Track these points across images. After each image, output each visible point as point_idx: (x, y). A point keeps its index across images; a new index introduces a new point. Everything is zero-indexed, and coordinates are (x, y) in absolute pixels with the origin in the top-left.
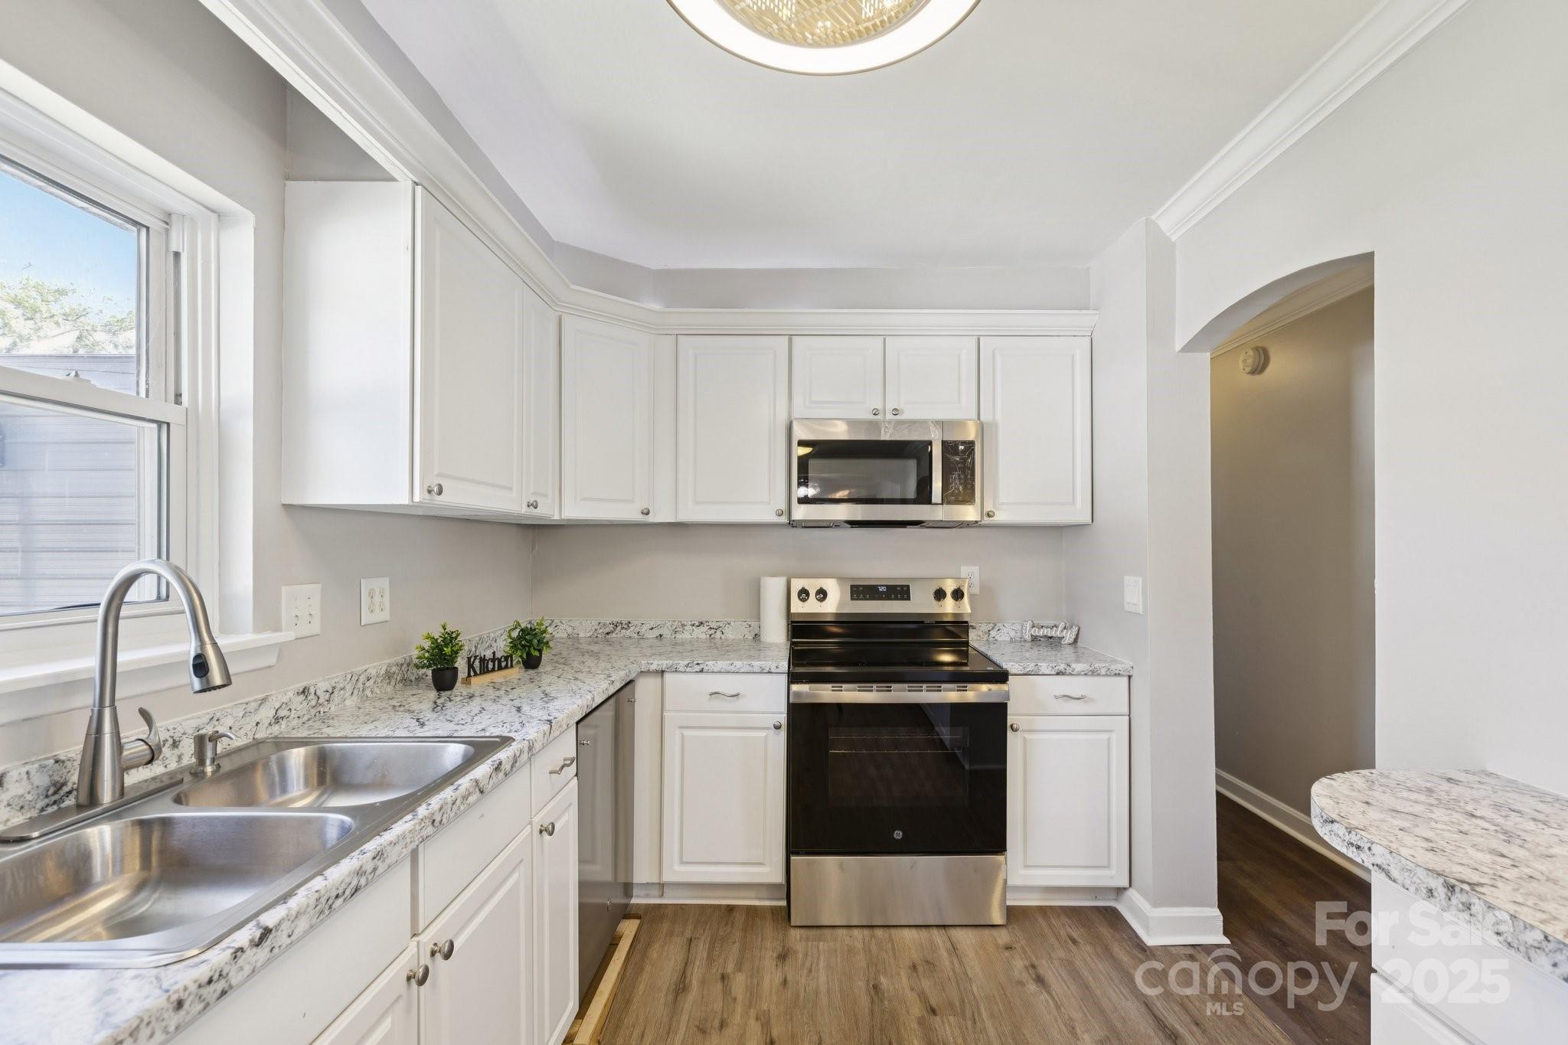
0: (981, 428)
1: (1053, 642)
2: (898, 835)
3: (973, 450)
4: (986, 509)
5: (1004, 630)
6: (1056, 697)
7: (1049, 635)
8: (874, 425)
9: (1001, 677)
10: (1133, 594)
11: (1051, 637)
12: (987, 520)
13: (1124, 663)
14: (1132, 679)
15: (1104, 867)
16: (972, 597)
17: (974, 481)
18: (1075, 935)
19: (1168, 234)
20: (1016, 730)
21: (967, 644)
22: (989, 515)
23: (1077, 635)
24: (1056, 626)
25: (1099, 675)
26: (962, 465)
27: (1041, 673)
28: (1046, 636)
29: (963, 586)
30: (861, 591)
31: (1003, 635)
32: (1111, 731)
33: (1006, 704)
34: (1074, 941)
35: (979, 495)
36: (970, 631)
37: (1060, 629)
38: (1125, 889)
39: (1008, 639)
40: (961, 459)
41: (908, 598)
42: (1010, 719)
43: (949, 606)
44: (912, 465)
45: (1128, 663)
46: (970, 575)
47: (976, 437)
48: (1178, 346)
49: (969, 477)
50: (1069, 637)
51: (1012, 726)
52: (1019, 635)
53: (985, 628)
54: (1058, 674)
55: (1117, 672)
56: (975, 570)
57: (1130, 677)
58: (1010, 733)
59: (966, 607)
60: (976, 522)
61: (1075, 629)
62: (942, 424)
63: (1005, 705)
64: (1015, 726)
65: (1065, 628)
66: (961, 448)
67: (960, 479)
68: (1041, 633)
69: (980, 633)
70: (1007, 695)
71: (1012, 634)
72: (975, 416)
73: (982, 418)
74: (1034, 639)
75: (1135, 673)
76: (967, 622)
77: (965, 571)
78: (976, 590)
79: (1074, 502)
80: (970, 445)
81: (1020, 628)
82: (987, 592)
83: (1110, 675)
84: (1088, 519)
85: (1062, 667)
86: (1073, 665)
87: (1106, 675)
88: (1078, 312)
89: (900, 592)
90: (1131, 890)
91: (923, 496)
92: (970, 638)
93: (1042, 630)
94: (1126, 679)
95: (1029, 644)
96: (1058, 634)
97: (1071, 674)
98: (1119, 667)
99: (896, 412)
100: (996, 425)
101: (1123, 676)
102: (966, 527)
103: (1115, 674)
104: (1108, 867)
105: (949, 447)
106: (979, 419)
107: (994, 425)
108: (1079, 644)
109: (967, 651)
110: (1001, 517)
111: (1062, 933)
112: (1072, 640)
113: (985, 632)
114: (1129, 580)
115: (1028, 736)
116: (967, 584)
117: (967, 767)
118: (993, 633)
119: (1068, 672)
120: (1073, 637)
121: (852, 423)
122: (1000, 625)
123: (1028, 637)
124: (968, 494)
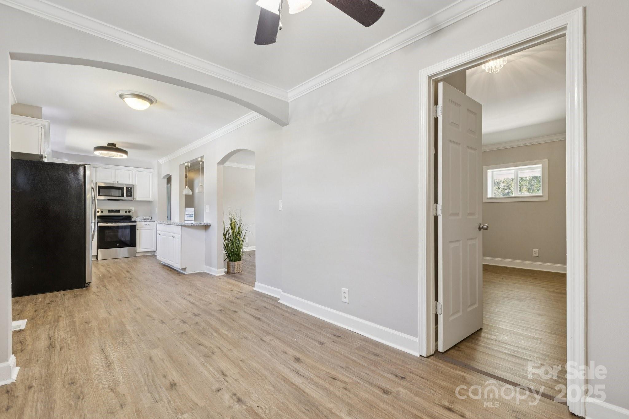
2: (118, 245)
3: (132, 189)
4: (134, 198)
6: (144, 225)
8: (113, 184)
9: (135, 222)
10: (157, 211)
12: (134, 200)
15: (151, 248)
16: (132, 212)
21: (130, 218)
24: (148, 217)
25: (152, 221)
26: (130, 191)
27: (143, 221)
28: (146, 219)
30: (110, 211)
31: (138, 217)
32: (153, 229)
35: (133, 196)
36: (131, 216)
38: (155, 251)
41: (120, 212)
42: (137, 228)
43: (128, 214)
44: (121, 191)
46: (132, 209)
47: (132, 187)
48: (162, 178)
49: (131, 193)
50: (150, 218)
53: (135, 218)
54: (145, 222)
56: (133, 208)
58: (137, 230)
59: (130, 214)
61: (151, 217)
62: (126, 184)
63: (136, 226)
66: (130, 188)
67: (129, 193)
70: (137, 224)
71: (140, 218)
73: (133, 184)
74: (144, 218)
78: (134, 211)
79: (150, 197)
81: (142, 217)
84: (152, 200)
88: (150, 169)
89: (119, 211)
91: (123, 196)
94: (156, 222)
97: (147, 222)
99: (118, 182)
102: (131, 201)
103: (154, 221)
105: (127, 188)
107: (135, 185)
110: (137, 199)
114: (156, 208)
115: (140, 230)
121: (105, 183)
124: (131, 196)
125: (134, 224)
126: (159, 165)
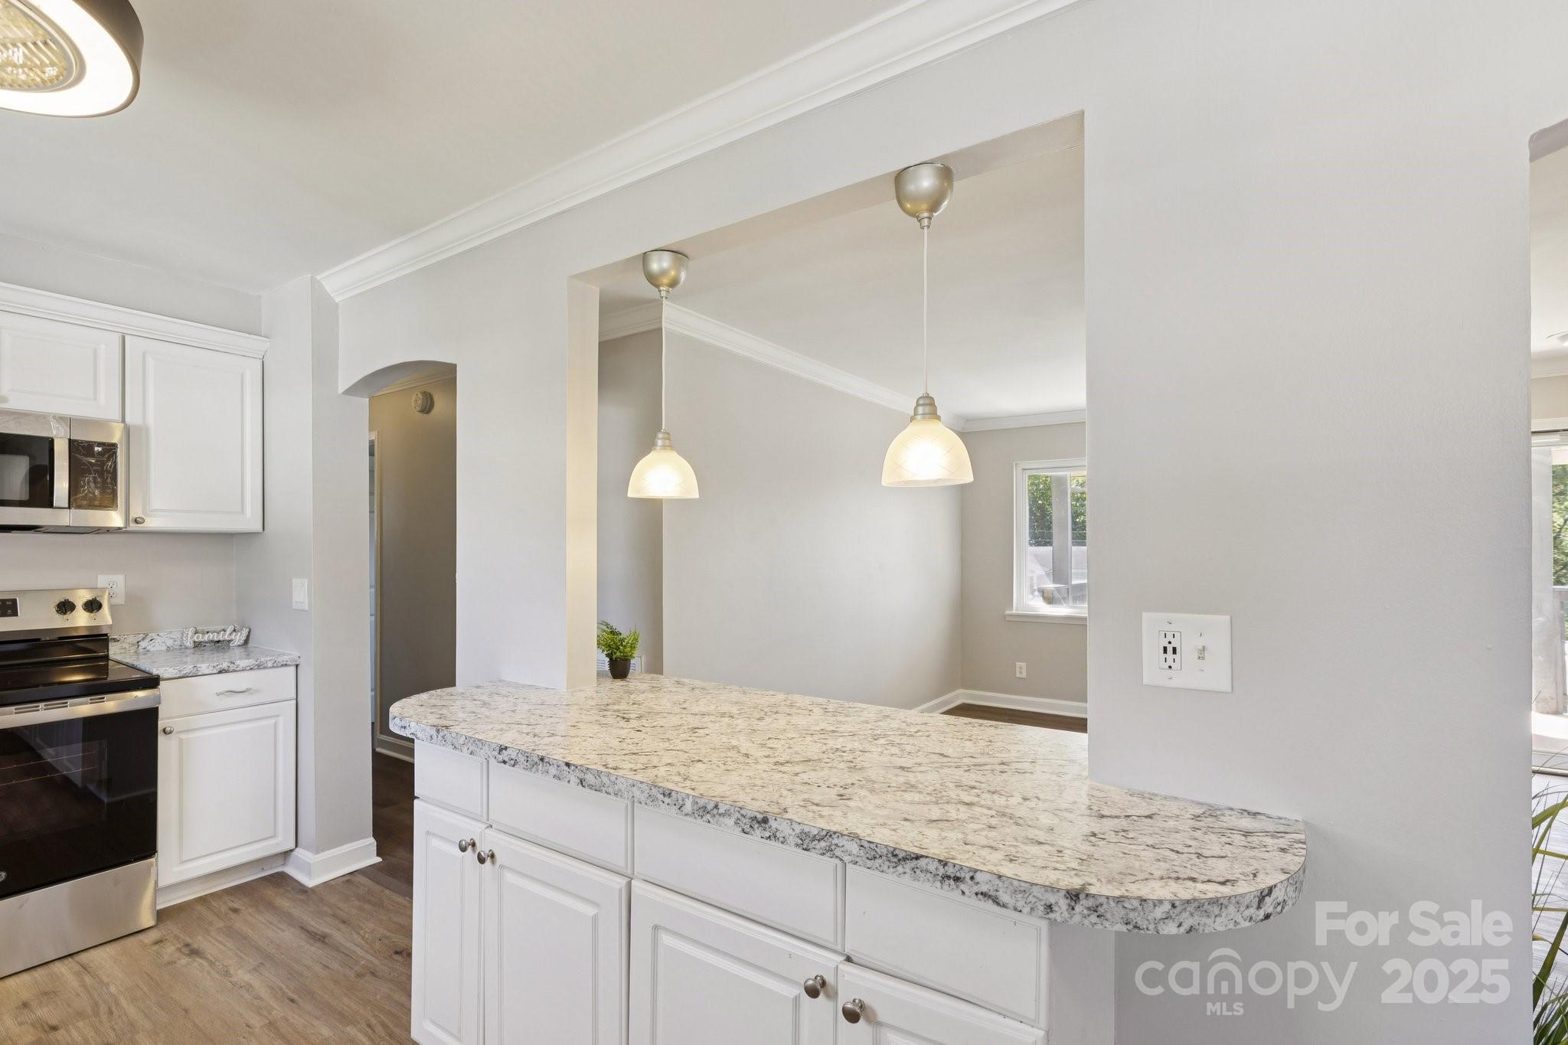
0: (127, 431)
1: (220, 645)
3: (115, 453)
4: (133, 515)
5: (159, 640)
6: (218, 694)
7: (216, 639)
9: (151, 682)
10: (301, 593)
11: (218, 642)
12: (133, 527)
13: (291, 653)
14: (299, 668)
15: (271, 837)
16: (112, 607)
17: (116, 485)
18: (236, 905)
19: (332, 296)
20: (170, 732)
21: (106, 658)
22: (136, 521)
23: (248, 637)
24: (224, 630)
25: (265, 668)
26: (99, 468)
27: (200, 674)
28: (212, 641)
29: (101, 596)
31: (159, 644)
32: (278, 716)
33: (158, 707)
34: (235, 911)
35: (123, 500)
36: (111, 644)
37: (228, 632)
38: (291, 851)
39: (165, 648)
40: (97, 461)
41: (18, 613)
42: (161, 724)
43: (79, 619)
45: (295, 654)
46: (112, 583)
47: (121, 439)
48: (341, 389)
49: (109, 480)
50: (239, 638)
51: (164, 730)
52: (178, 642)
53: (132, 639)
54: (220, 672)
55: (285, 663)
56: (119, 578)
57: (297, 666)
58: (162, 739)
59: (104, 618)
60: (119, 528)
61: (245, 632)
62: (69, 421)
63: (156, 709)
64: (168, 729)
65: (234, 631)
66: (98, 449)
67: (95, 482)
68: (206, 638)
69: (126, 645)
70: (158, 700)
71: (170, 643)
72: (117, 416)
73: (128, 420)
74: (198, 645)
75: (301, 662)
76: (106, 635)
77: (102, 581)
78: (120, 600)
79: (243, 511)
80: (110, 449)
81: (179, 636)
82: (136, 602)
83: (277, 667)
84: (258, 527)
85: (225, 665)
86: (238, 662)
87: (273, 667)
88: (247, 335)
89: (4, 607)
90: (297, 849)
91: (41, 498)
92: (110, 653)
93: (207, 636)
94: (293, 669)
95: (192, 651)
96: (226, 637)
97: (234, 671)
98: (286, 658)
100: (147, 430)
101: (290, 665)
102: (105, 533)
103: (282, 665)
104: (274, 836)
105: (80, 447)
106: (123, 421)
107: (144, 430)
108: (250, 645)
109: (107, 666)
110: (152, 523)
111: (224, 909)
112: (242, 642)
113: (133, 645)
114: (296, 582)
115: (183, 736)
116: (107, 594)
117: (106, 800)
118: (143, 644)
119: (231, 669)
120: (244, 638)
122: (154, 635)
123: (189, 644)
124: (108, 498)
125: (138, 698)
126: (324, 311)
